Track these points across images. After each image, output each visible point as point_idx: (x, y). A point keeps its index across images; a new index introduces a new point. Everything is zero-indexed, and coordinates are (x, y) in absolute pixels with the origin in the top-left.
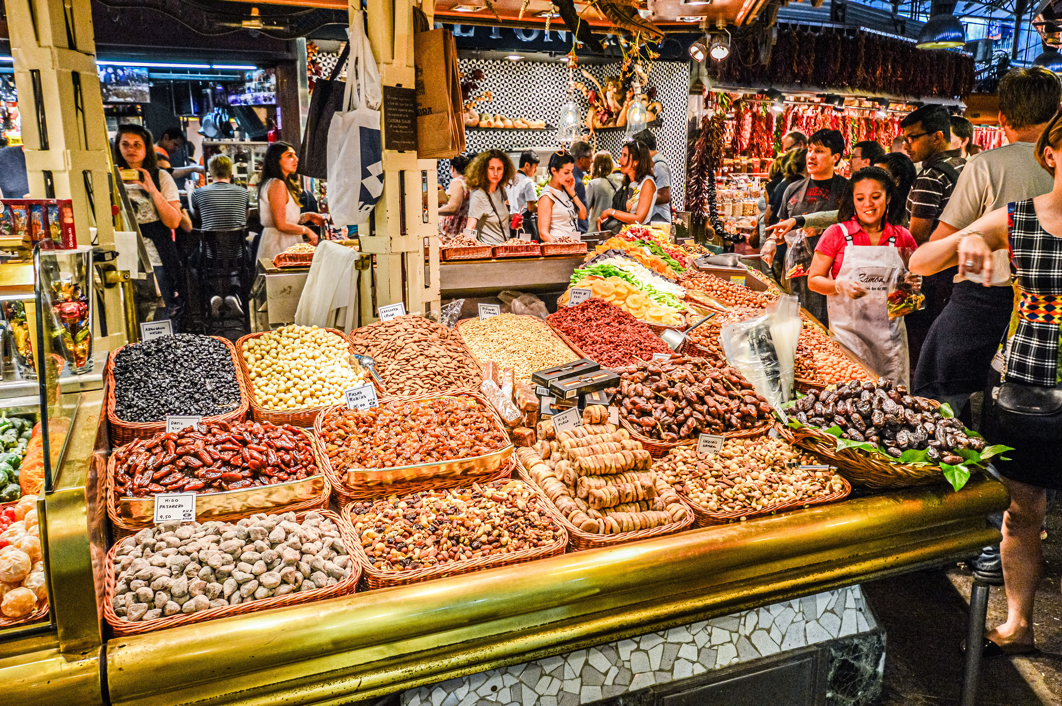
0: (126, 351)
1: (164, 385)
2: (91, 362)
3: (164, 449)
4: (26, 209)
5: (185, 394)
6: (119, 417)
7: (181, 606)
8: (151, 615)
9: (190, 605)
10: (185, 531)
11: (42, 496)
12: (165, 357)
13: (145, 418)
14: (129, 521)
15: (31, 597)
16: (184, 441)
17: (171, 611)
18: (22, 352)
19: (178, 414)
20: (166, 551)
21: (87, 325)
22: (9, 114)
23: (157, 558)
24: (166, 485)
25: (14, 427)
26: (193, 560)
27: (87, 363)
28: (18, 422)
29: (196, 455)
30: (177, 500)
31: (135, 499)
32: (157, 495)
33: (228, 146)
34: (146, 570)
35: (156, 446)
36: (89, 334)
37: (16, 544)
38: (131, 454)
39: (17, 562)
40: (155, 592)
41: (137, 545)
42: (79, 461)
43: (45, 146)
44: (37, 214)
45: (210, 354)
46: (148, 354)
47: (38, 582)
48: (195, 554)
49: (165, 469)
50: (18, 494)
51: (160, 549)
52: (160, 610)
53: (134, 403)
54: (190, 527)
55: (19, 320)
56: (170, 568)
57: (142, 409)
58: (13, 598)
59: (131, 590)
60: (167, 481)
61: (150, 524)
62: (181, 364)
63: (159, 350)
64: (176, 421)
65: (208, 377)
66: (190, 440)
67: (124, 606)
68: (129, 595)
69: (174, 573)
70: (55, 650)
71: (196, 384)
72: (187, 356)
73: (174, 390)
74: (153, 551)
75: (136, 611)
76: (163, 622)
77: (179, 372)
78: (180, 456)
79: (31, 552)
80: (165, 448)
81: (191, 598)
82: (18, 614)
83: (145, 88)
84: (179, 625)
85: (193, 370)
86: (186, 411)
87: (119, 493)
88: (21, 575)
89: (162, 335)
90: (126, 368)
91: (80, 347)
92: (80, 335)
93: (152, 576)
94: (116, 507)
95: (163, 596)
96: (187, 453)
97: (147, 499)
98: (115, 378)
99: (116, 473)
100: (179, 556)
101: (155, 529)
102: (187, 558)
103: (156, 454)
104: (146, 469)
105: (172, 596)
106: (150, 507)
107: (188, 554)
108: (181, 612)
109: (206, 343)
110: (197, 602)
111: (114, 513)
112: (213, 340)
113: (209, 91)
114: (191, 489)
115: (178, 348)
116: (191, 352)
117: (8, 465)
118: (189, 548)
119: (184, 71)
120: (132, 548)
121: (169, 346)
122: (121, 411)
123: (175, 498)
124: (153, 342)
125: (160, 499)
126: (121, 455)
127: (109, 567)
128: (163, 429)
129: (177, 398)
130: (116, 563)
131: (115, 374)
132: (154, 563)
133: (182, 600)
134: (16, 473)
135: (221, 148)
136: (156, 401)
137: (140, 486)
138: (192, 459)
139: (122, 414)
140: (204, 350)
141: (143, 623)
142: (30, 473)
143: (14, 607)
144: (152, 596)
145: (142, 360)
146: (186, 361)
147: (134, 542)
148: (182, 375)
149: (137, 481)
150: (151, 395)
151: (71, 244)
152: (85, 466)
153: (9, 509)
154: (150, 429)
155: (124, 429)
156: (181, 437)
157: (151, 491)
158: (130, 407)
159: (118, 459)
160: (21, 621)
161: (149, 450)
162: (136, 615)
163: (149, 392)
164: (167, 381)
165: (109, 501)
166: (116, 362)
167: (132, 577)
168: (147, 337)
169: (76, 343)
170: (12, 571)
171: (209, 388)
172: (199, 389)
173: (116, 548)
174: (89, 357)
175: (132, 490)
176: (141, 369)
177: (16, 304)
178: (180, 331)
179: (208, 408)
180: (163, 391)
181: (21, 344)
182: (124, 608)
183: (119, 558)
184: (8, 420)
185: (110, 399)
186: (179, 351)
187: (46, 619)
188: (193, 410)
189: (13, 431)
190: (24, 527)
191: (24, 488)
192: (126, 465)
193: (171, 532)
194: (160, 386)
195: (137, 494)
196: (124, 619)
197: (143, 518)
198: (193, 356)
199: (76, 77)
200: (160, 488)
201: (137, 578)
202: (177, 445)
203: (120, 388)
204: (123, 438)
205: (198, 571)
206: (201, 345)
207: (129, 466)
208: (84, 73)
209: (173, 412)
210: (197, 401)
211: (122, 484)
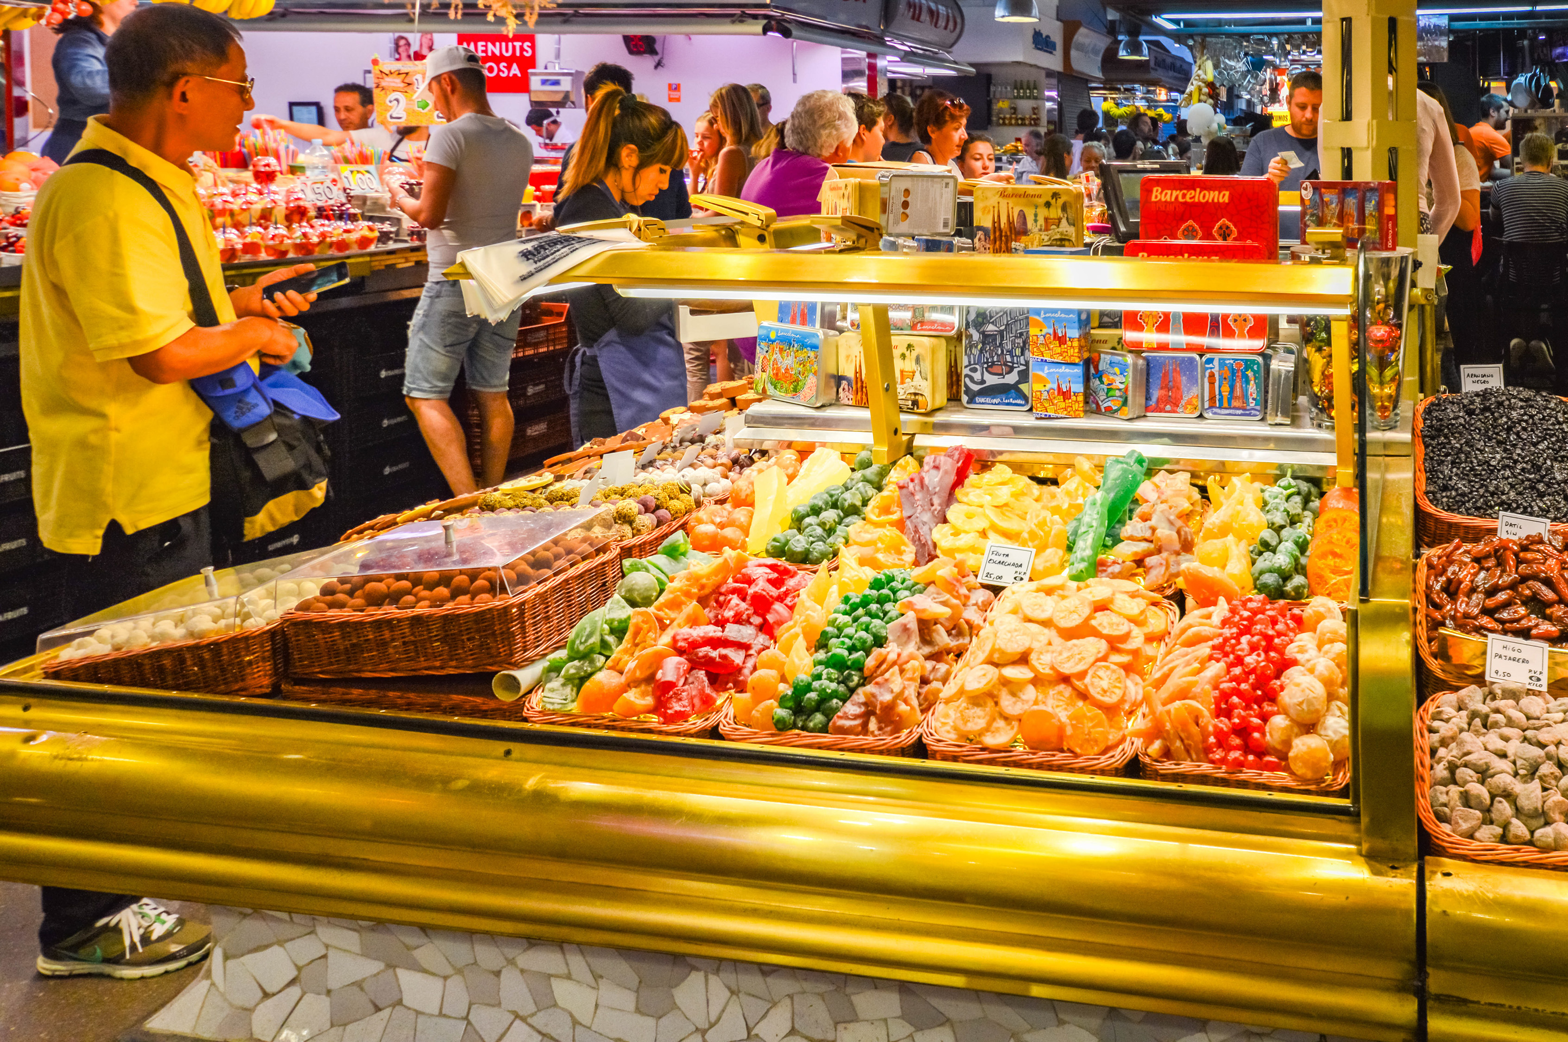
0: (1439, 405)
1: (1493, 463)
2: (1396, 415)
3: (1499, 564)
4: (1339, 194)
5: (1523, 481)
6: (1431, 501)
7: (1532, 833)
8: (1487, 833)
9: (1545, 834)
10: (1534, 705)
11: (1352, 603)
12: (1495, 420)
13: (1467, 509)
14: (1448, 668)
15: (1327, 755)
16: (1529, 556)
17: (1516, 837)
18: (1316, 389)
19: (1513, 511)
20: (1507, 731)
21: (1397, 360)
22: (1277, 84)
23: (1493, 740)
24: (1502, 622)
25: (1299, 493)
26: (1549, 757)
27: (1392, 415)
28: (1304, 486)
29: (1548, 582)
30: (1519, 651)
31: (1458, 634)
32: (1490, 635)
33: (1547, 119)
34: (1478, 756)
35: (1487, 556)
36: (1397, 373)
37: (1309, 665)
38: (1451, 562)
39: (1312, 695)
40: (1493, 797)
41: (1460, 709)
42: (1396, 559)
43: (1347, 116)
44: (1351, 202)
45: (1559, 423)
46: (1470, 413)
47: (1335, 732)
48: (1551, 748)
49: (1502, 596)
50: (1306, 591)
51: (1496, 725)
52: (1499, 831)
53: (1452, 483)
54: (1539, 700)
55: (1318, 344)
56: (1514, 763)
57: (1463, 495)
58: (1304, 749)
59: (1455, 783)
60: (1505, 615)
61: (1479, 680)
62: (1517, 434)
63: (1487, 409)
64: (1513, 521)
65: (1556, 459)
66: (1539, 556)
67: (1445, 805)
68: (1454, 790)
69: (1522, 772)
70: (1352, 847)
71: (1539, 468)
72: (1526, 421)
73: (1508, 473)
74: (1485, 726)
75: (1465, 821)
76: (1504, 851)
77: (1514, 446)
78: (1524, 579)
79: (1328, 683)
80: (1501, 563)
81: (1547, 823)
82: (1309, 775)
83: (1444, 43)
84: (1528, 865)
85: (1535, 445)
86: (1525, 508)
87: (1434, 620)
88: (1314, 716)
89: (1489, 386)
90: (1439, 430)
91: (1387, 391)
92: (1389, 373)
93: (1488, 769)
94: (1430, 641)
95: (1504, 808)
96: (1535, 577)
97: (1475, 638)
98: (1424, 443)
99: (1429, 587)
100: (1526, 744)
101: (1486, 689)
102: (1537, 752)
103: (1488, 569)
104: (1473, 590)
105: (1518, 812)
106: (1478, 653)
107: (1543, 746)
108: (1530, 843)
109: (1552, 405)
110: (1558, 834)
111: (1427, 650)
112: (1561, 401)
113: (1526, 42)
114: (1540, 637)
115: (1513, 409)
116: (1532, 417)
117: (1295, 547)
118: (1544, 736)
119: (1495, 17)
120: (1454, 713)
121: (1500, 404)
122: (1433, 493)
123: (1517, 647)
124: (1477, 395)
125: (1496, 643)
126: (1435, 560)
127: (1422, 736)
128: (1493, 531)
129: (1512, 486)
130: (1431, 731)
131: (1424, 437)
132: (1490, 747)
133: (1534, 823)
134: (1303, 560)
135: (1537, 123)
136: (1482, 486)
137: (1466, 616)
138: (1543, 588)
139: (1435, 499)
140: (1550, 416)
141: (1475, 844)
142: (1321, 563)
143: (1305, 763)
144: (1488, 802)
145: (1462, 421)
146: (1524, 429)
147: (1455, 704)
148: (1519, 451)
149: (1462, 608)
150: (1475, 476)
151: (1390, 244)
152: (1406, 569)
153: (1296, 611)
154: (1475, 528)
155: (1438, 520)
156: (1524, 548)
157: (1482, 627)
158: (1445, 488)
159: (1430, 566)
160: (1312, 787)
161: (1477, 560)
162: (1465, 826)
163: (1472, 469)
164: (1498, 456)
165: (1419, 628)
166: (1425, 420)
167: (1459, 762)
168: (1469, 386)
169: (1382, 384)
170: (1304, 706)
171: (1559, 477)
172: (1543, 477)
173: (1430, 706)
174: (1395, 407)
175: (1453, 618)
176: (1461, 433)
177: (1316, 321)
178: (1515, 385)
179: (1558, 509)
180: (1492, 471)
181: (1317, 377)
182: (1446, 810)
183: (1436, 724)
184: (1293, 482)
185: (1418, 473)
186: (1514, 414)
187: (1343, 793)
188: (1536, 508)
189: (1297, 499)
190: (1315, 643)
191: (1313, 584)
192: (1444, 578)
193: (1511, 702)
194: (1487, 463)
195: (1460, 627)
196: (1446, 828)
197: (1468, 667)
198: (1534, 424)
199: (1392, 23)
200: (1492, 625)
201: (1466, 766)
202: (1519, 562)
203: (1432, 459)
204: (1435, 534)
205: (1557, 779)
206: (1546, 408)
207: (1449, 581)
208: (1402, 19)
209: (1507, 506)
210: (1541, 495)
211: (1438, 607)
